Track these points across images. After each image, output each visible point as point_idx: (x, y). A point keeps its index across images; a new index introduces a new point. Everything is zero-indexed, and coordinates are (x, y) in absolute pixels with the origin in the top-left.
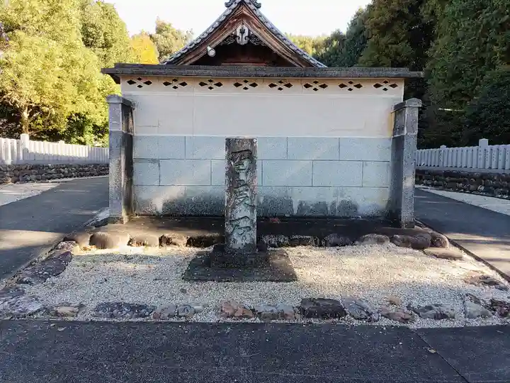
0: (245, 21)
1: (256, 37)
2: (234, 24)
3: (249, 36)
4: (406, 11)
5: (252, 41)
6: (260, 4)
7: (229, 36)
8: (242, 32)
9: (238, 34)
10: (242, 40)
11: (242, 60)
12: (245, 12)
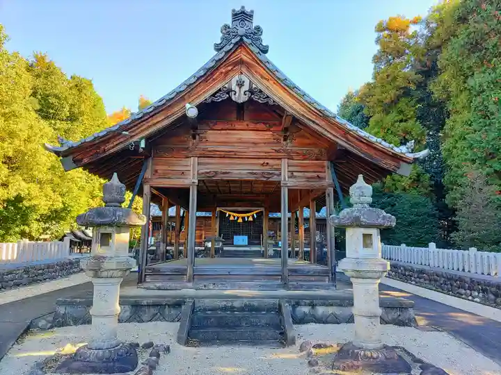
0: (244, 70)
1: (261, 91)
2: (227, 73)
3: (251, 91)
4: (413, 87)
5: (255, 98)
6: (267, 47)
7: (220, 90)
8: (240, 84)
9: (234, 87)
10: (240, 97)
11: (237, 127)
12: (245, 58)
